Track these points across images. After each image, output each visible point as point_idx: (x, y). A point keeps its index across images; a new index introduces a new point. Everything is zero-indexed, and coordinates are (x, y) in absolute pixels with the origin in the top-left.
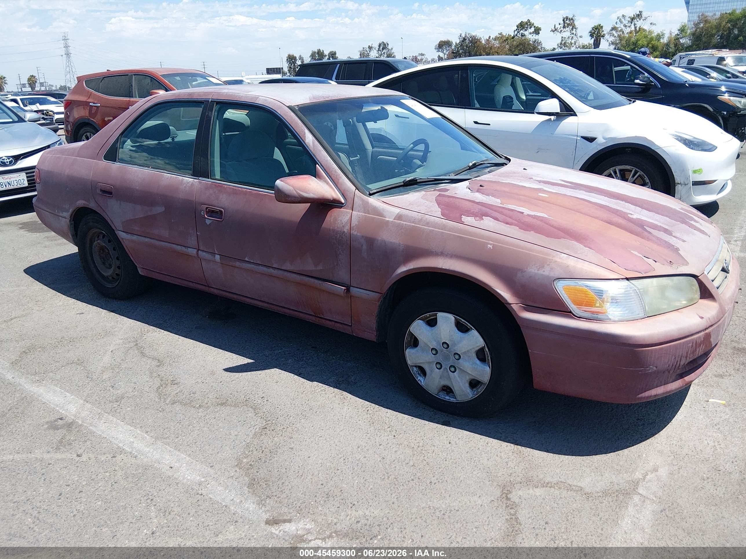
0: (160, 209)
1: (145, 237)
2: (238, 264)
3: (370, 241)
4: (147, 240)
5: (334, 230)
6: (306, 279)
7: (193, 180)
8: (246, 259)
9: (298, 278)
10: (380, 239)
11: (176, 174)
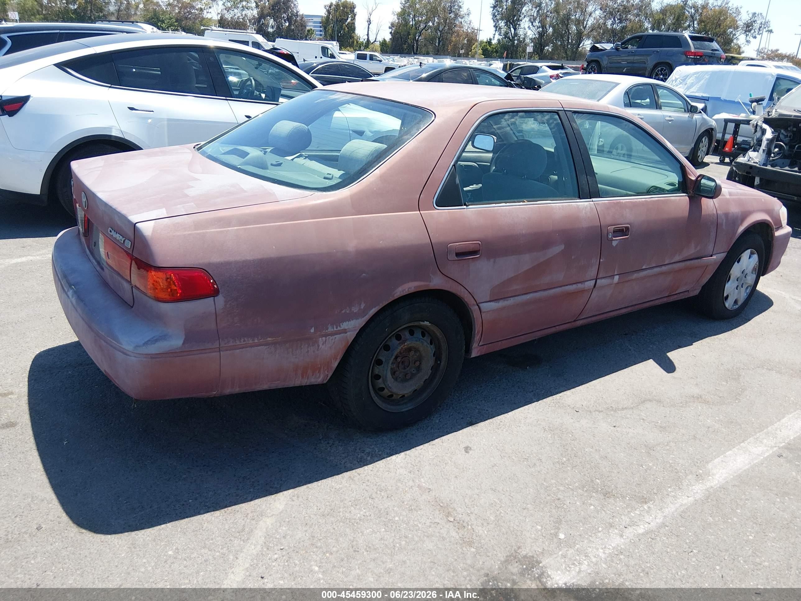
0: (558, 249)
1: (525, 294)
2: (635, 276)
3: (726, 215)
4: (528, 297)
5: (709, 214)
6: (688, 263)
7: (588, 203)
8: (644, 267)
9: (682, 265)
10: (731, 212)
11: (564, 201)
